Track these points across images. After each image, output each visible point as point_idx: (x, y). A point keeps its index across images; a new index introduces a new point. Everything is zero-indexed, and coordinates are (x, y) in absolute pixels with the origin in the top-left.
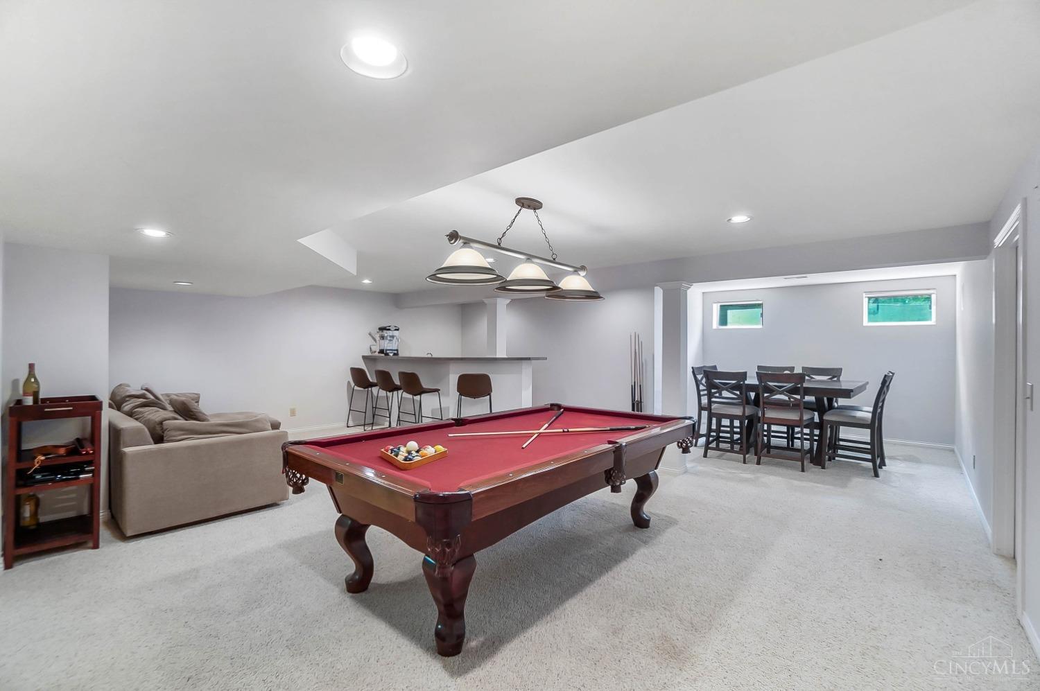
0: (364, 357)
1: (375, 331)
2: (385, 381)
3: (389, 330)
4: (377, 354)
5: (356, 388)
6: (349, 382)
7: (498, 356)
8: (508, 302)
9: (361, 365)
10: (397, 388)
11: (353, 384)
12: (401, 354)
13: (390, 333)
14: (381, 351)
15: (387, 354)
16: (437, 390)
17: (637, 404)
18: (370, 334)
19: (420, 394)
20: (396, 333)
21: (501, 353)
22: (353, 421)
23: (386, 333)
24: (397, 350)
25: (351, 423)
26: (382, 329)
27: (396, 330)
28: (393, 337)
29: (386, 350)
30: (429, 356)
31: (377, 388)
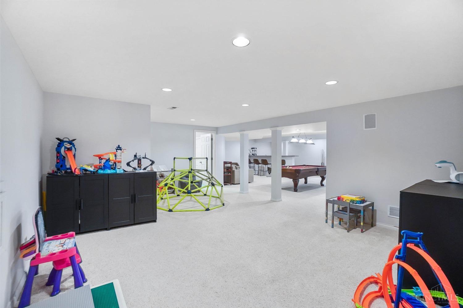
0: (250, 156)
1: (250, 149)
2: (256, 162)
7: (286, 155)
9: (249, 158)
10: (260, 164)
11: (249, 163)
14: (252, 154)
15: (254, 155)
16: (271, 164)
17: (322, 164)
19: (267, 164)
20: (255, 149)
23: (253, 149)
24: (256, 154)
26: (252, 148)
28: (255, 150)
31: (254, 164)
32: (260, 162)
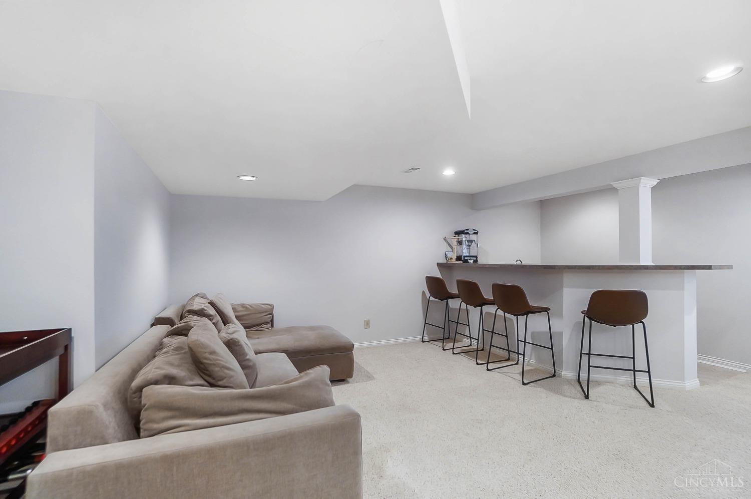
0: (439, 265)
1: (450, 235)
2: (471, 294)
3: (467, 233)
4: (454, 261)
5: (432, 299)
6: (423, 292)
7: (642, 263)
8: (656, 183)
9: (437, 274)
10: (487, 303)
11: (428, 294)
12: (480, 261)
13: (468, 237)
14: (459, 258)
15: (466, 261)
16: (546, 310)
18: (445, 239)
19: (525, 314)
20: (473, 237)
21: (646, 260)
22: (428, 334)
23: (463, 237)
24: (476, 257)
25: (426, 338)
26: (458, 233)
27: (475, 233)
28: (471, 241)
29: (464, 257)
30: (519, 263)
31: (458, 301)
32: (488, 294)
